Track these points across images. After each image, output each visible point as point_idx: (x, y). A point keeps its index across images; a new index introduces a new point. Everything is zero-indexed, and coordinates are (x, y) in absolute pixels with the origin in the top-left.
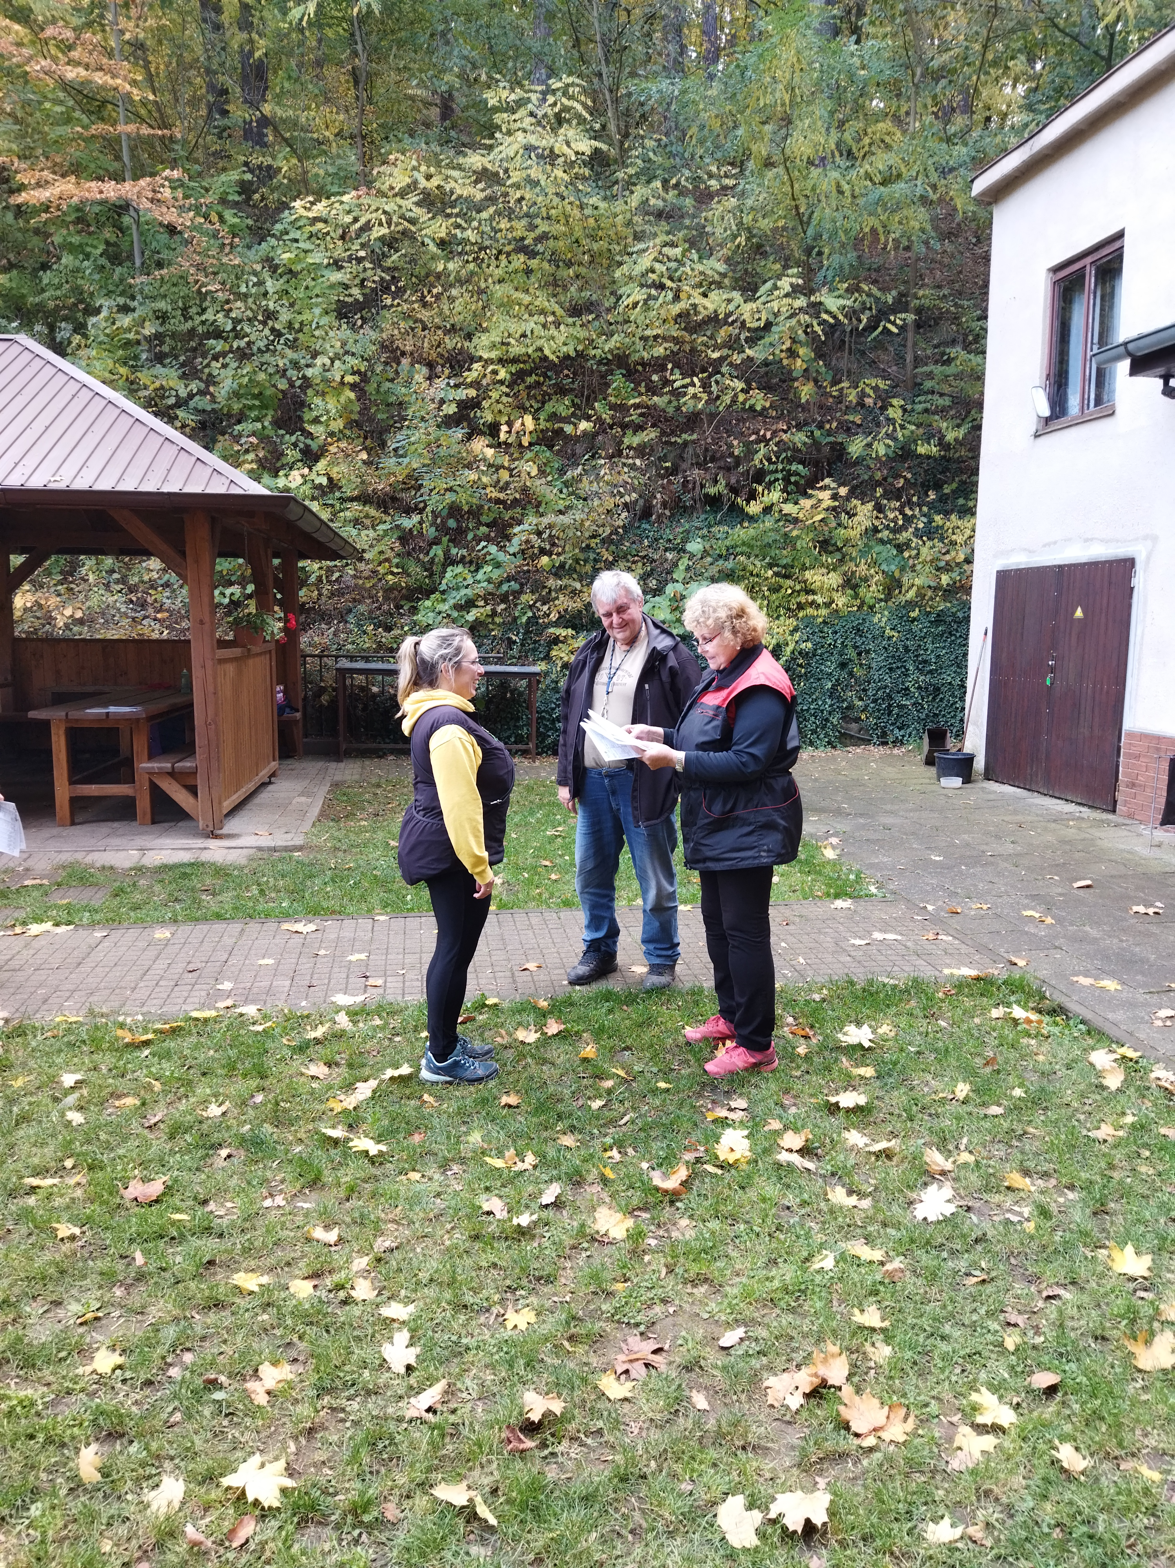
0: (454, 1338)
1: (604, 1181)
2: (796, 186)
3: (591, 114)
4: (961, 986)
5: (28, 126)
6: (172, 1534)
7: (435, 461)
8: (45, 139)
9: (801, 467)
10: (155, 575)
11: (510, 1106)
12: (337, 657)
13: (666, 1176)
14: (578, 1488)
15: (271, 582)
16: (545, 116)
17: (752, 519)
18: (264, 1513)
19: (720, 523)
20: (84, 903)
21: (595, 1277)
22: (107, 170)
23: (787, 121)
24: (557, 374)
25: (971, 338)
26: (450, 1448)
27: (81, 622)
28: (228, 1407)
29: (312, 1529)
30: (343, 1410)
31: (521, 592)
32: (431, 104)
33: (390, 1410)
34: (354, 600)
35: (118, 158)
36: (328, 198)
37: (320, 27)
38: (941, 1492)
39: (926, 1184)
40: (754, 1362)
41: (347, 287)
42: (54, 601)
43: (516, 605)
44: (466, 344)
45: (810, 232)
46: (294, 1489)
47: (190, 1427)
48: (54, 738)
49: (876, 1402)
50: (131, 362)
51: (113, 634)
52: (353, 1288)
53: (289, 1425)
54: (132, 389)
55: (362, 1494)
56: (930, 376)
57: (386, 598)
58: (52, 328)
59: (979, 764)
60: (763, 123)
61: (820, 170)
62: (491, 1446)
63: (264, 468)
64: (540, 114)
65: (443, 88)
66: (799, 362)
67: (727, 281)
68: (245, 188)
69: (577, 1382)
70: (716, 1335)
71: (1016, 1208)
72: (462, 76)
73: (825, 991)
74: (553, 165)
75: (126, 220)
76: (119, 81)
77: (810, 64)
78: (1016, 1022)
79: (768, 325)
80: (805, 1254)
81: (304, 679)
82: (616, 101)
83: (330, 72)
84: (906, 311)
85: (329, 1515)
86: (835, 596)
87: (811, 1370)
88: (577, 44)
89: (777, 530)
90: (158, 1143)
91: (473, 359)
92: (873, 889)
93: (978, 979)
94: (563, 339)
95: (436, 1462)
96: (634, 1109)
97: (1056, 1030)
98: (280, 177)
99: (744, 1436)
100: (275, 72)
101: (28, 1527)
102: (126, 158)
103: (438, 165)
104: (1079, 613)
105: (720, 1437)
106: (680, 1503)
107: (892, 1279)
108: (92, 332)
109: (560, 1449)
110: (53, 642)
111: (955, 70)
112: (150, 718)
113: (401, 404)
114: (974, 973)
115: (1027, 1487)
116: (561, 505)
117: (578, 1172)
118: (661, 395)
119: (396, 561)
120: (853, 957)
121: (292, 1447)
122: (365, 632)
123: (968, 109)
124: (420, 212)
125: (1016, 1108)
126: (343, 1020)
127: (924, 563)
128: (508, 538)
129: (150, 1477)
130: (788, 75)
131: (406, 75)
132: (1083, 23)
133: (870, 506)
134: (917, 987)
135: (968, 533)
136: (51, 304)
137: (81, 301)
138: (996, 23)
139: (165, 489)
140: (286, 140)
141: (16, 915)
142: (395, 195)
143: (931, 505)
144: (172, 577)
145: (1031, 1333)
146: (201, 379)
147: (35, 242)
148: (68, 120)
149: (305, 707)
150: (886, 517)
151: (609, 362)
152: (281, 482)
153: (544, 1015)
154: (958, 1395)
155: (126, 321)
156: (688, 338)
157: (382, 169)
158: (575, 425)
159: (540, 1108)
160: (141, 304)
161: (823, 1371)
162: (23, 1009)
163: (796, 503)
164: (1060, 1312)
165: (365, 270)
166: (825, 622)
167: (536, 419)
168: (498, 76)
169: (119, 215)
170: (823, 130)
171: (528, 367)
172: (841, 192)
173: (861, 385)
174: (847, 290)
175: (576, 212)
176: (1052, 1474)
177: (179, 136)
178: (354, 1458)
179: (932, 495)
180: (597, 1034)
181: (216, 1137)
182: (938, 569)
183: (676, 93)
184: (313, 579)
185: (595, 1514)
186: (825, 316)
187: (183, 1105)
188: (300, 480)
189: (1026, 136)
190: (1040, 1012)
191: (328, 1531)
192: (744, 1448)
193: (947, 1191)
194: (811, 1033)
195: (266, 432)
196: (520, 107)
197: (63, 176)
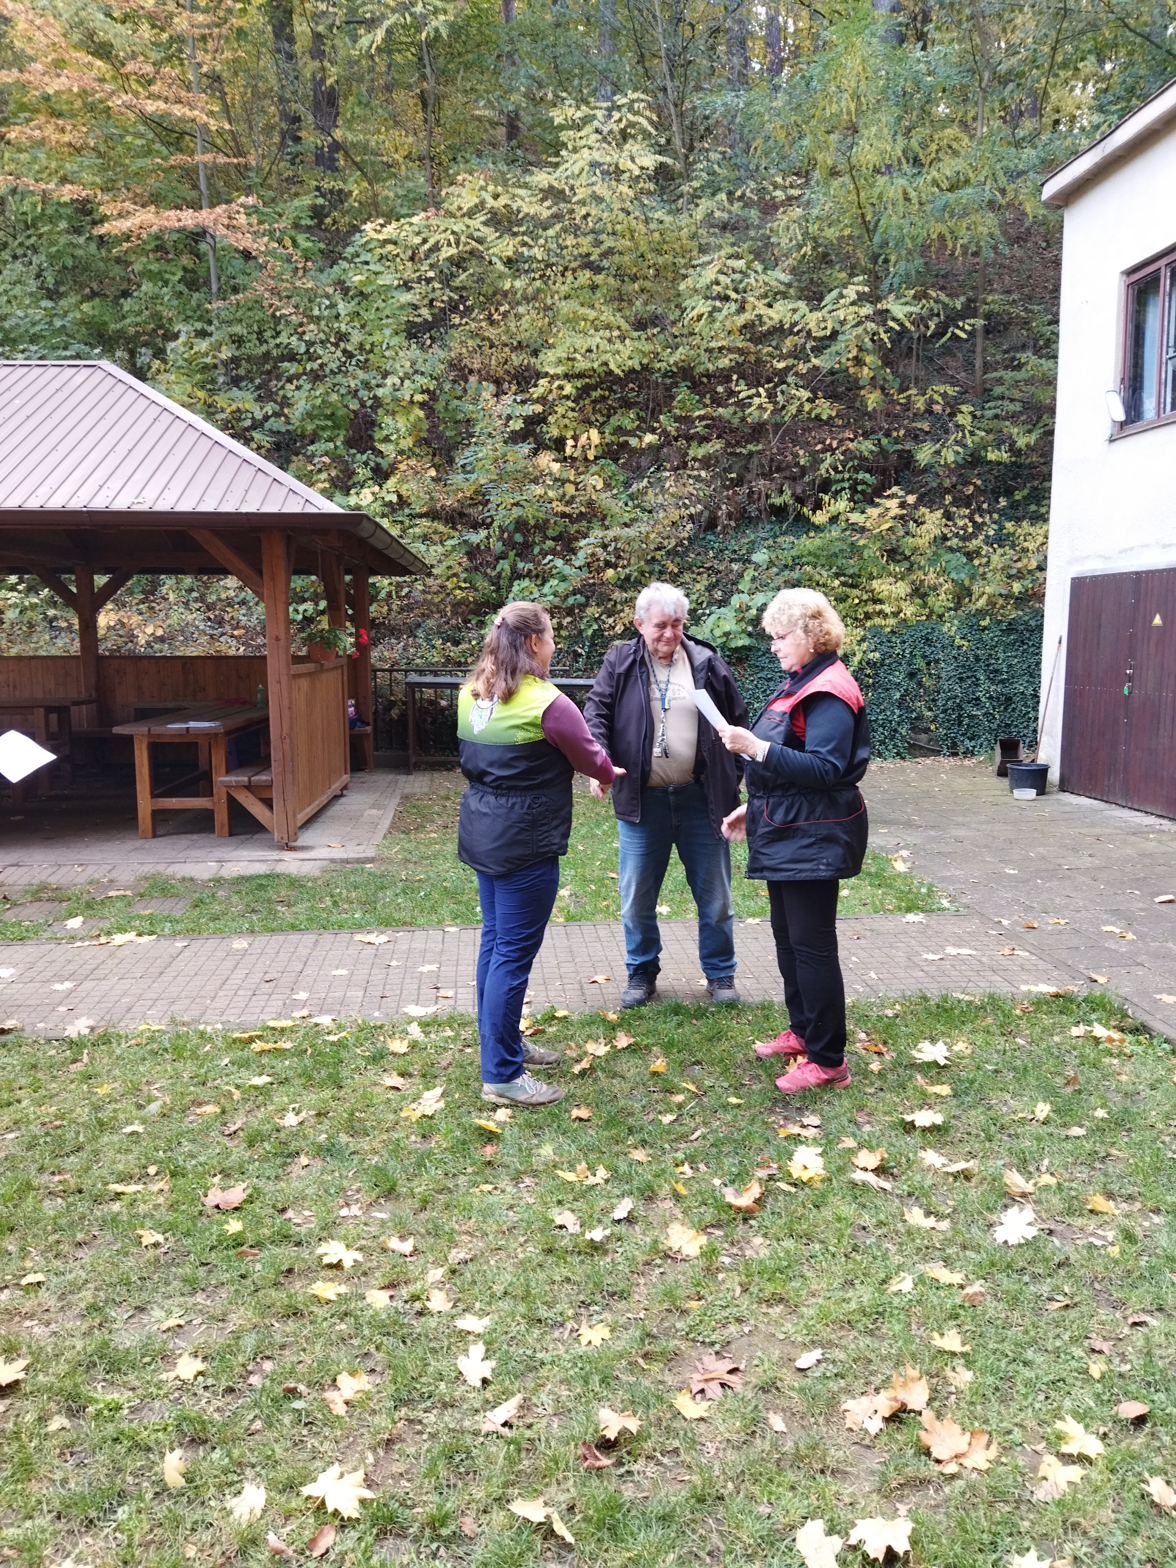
0: (529, 1352)
1: (677, 1197)
2: (862, 194)
3: (657, 129)
4: (1040, 1002)
5: (110, 159)
6: (254, 1542)
7: (502, 477)
8: (126, 172)
9: (868, 476)
10: (232, 593)
11: (581, 1119)
12: (406, 671)
13: (738, 1193)
14: (655, 1508)
15: (342, 597)
16: (611, 132)
17: (818, 528)
18: (344, 1524)
19: (785, 533)
20: (165, 914)
21: (669, 1294)
22: (184, 199)
23: (854, 130)
24: (622, 388)
25: (1041, 343)
26: (525, 1464)
27: (162, 639)
28: (307, 1416)
29: (390, 1541)
30: (420, 1422)
31: (587, 605)
32: (497, 124)
33: (467, 1423)
34: (423, 615)
35: (195, 187)
36: (398, 220)
37: (390, 53)
38: (1026, 1524)
39: (1006, 1206)
40: (831, 1384)
41: (416, 307)
42: (136, 619)
43: (581, 618)
44: (533, 360)
45: (877, 239)
46: (372, 1500)
47: (271, 1435)
48: (137, 753)
49: (957, 1428)
50: (209, 385)
51: (192, 651)
52: (428, 1299)
53: (367, 1436)
54: (209, 412)
55: (440, 1507)
56: (1000, 381)
57: (455, 613)
58: (132, 353)
59: (1054, 775)
60: (828, 132)
61: (886, 178)
62: (567, 1464)
63: (336, 487)
64: (605, 130)
65: (511, 108)
66: (866, 370)
67: (792, 291)
68: (317, 213)
69: (653, 1400)
70: (792, 1356)
71: (1099, 1232)
72: (530, 96)
73: (898, 1007)
74: (618, 181)
75: (203, 247)
76: (196, 113)
77: (875, 72)
78: (1097, 1041)
79: (835, 334)
80: (883, 1276)
81: (375, 693)
82: (681, 115)
83: (399, 96)
84: (975, 317)
85: (407, 1528)
86: (903, 605)
87: (891, 1393)
88: (641, 59)
89: (843, 540)
90: (238, 1152)
91: (539, 375)
92: (945, 903)
93: (1057, 996)
94: (628, 353)
95: (513, 1477)
96: (705, 1124)
97: (1139, 1049)
98: (351, 200)
99: (823, 1459)
100: (346, 99)
101: (115, 1530)
102: (203, 186)
103: (505, 183)
104: (1157, 620)
105: (798, 1459)
106: (758, 1527)
107: (973, 1303)
108: (171, 357)
109: (635, 1468)
110: (136, 659)
111: (1024, 73)
112: (227, 733)
113: (468, 421)
114: (1053, 990)
115: (1117, 1521)
116: (627, 517)
117: (650, 1188)
118: (726, 407)
119: (464, 575)
120: (926, 972)
121: (370, 1459)
122: (433, 647)
123: (1037, 111)
124: (489, 233)
125: (1099, 1130)
126: (415, 1030)
127: (995, 570)
128: (574, 551)
129: (231, 1484)
130: (853, 84)
131: (473, 97)
132: (1154, 23)
133: (939, 514)
134: (993, 1003)
135: (1040, 539)
136: (132, 331)
137: (161, 327)
138: (1065, 25)
139: (243, 510)
140: (355, 164)
141: (101, 925)
142: (463, 216)
143: (1002, 513)
144: (248, 594)
145: (1117, 1361)
146: (275, 402)
147: (117, 271)
148: (148, 152)
149: (375, 721)
150: (955, 525)
151: (674, 375)
152: (353, 500)
153: (613, 1027)
154: (1042, 1423)
155: (203, 345)
156: (753, 349)
157: (451, 189)
158: (640, 438)
159: (611, 1123)
160: (217, 329)
161: (902, 1396)
162: (108, 1017)
163: (863, 512)
164: (1147, 1339)
165: (434, 290)
166: (893, 632)
167: (602, 433)
168: (564, 95)
169: (196, 242)
170: (889, 138)
171: (593, 381)
172: (907, 199)
173: (929, 392)
174: (915, 297)
175: (641, 227)
176: (1143, 1508)
177: (254, 163)
178: (431, 1472)
179: (1003, 502)
180: (667, 1048)
181: (293, 1147)
182: (1010, 577)
183: (741, 105)
184: (383, 595)
185: (673, 1535)
186: (891, 324)
187: (261, 1114)
188: (370, 498)
189: (1098, 137)
190: (1122, 1031)
191: (406, 1544)
192: (822, 1472)
193: (1029, 1214)
194: (884, 1050)
195: (339, 452)
196: (585, 124)
197: (143, 206)
